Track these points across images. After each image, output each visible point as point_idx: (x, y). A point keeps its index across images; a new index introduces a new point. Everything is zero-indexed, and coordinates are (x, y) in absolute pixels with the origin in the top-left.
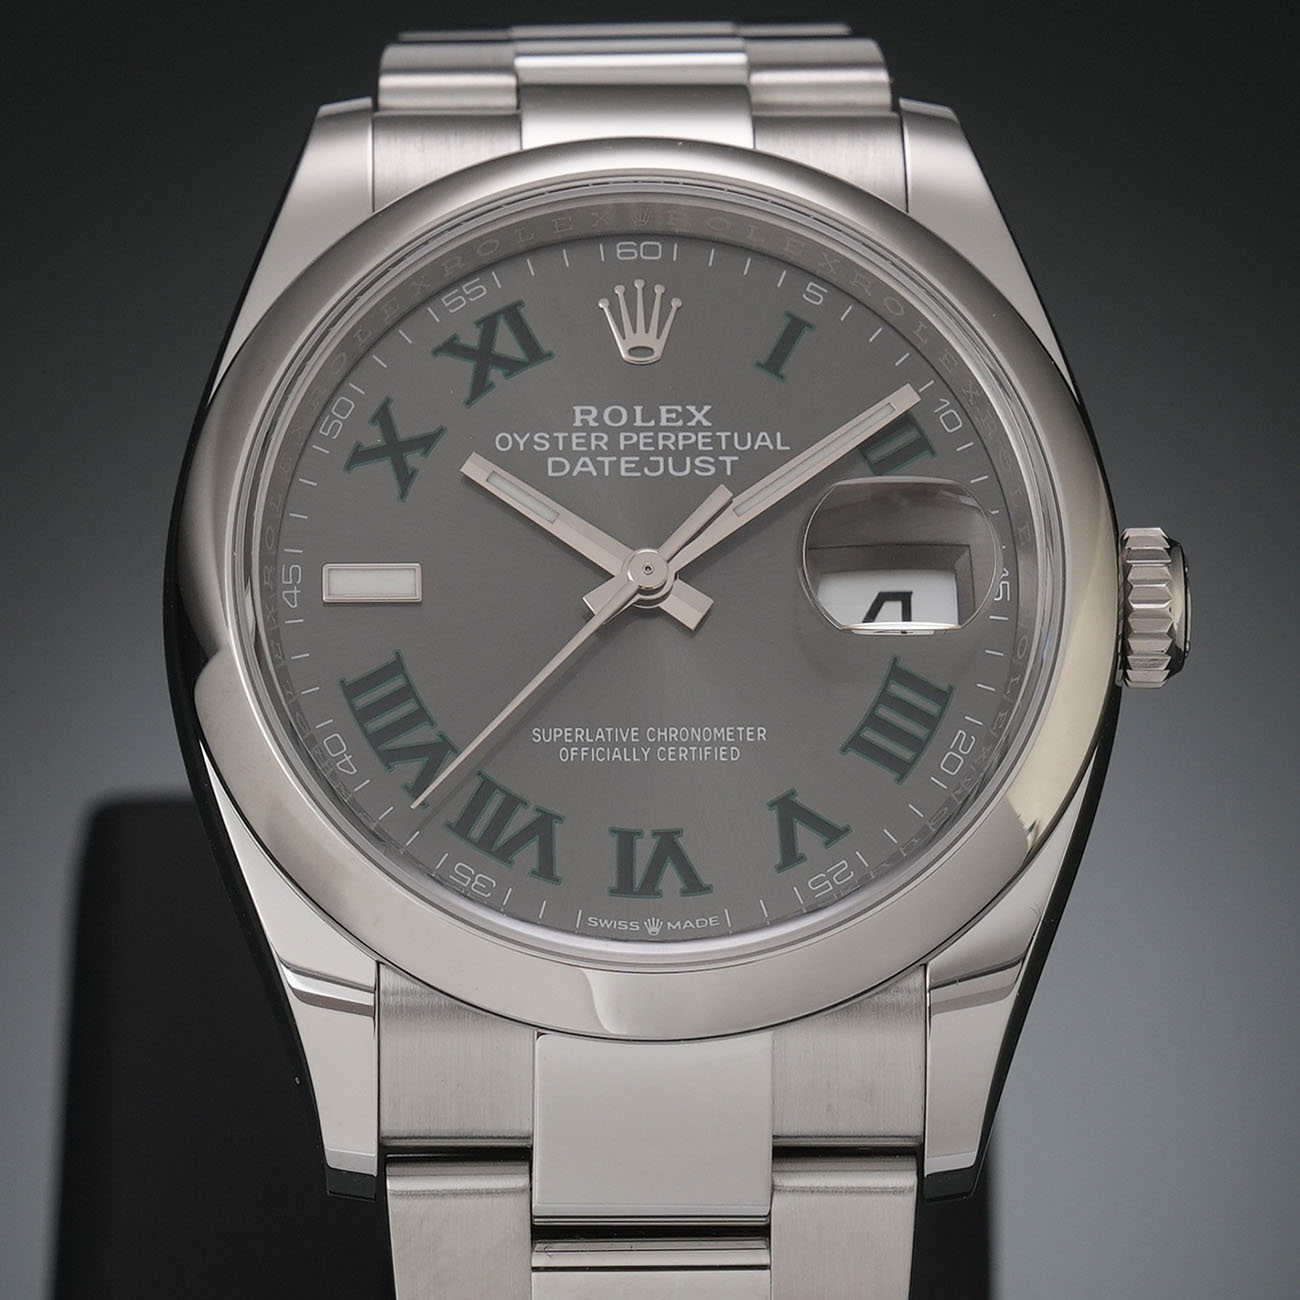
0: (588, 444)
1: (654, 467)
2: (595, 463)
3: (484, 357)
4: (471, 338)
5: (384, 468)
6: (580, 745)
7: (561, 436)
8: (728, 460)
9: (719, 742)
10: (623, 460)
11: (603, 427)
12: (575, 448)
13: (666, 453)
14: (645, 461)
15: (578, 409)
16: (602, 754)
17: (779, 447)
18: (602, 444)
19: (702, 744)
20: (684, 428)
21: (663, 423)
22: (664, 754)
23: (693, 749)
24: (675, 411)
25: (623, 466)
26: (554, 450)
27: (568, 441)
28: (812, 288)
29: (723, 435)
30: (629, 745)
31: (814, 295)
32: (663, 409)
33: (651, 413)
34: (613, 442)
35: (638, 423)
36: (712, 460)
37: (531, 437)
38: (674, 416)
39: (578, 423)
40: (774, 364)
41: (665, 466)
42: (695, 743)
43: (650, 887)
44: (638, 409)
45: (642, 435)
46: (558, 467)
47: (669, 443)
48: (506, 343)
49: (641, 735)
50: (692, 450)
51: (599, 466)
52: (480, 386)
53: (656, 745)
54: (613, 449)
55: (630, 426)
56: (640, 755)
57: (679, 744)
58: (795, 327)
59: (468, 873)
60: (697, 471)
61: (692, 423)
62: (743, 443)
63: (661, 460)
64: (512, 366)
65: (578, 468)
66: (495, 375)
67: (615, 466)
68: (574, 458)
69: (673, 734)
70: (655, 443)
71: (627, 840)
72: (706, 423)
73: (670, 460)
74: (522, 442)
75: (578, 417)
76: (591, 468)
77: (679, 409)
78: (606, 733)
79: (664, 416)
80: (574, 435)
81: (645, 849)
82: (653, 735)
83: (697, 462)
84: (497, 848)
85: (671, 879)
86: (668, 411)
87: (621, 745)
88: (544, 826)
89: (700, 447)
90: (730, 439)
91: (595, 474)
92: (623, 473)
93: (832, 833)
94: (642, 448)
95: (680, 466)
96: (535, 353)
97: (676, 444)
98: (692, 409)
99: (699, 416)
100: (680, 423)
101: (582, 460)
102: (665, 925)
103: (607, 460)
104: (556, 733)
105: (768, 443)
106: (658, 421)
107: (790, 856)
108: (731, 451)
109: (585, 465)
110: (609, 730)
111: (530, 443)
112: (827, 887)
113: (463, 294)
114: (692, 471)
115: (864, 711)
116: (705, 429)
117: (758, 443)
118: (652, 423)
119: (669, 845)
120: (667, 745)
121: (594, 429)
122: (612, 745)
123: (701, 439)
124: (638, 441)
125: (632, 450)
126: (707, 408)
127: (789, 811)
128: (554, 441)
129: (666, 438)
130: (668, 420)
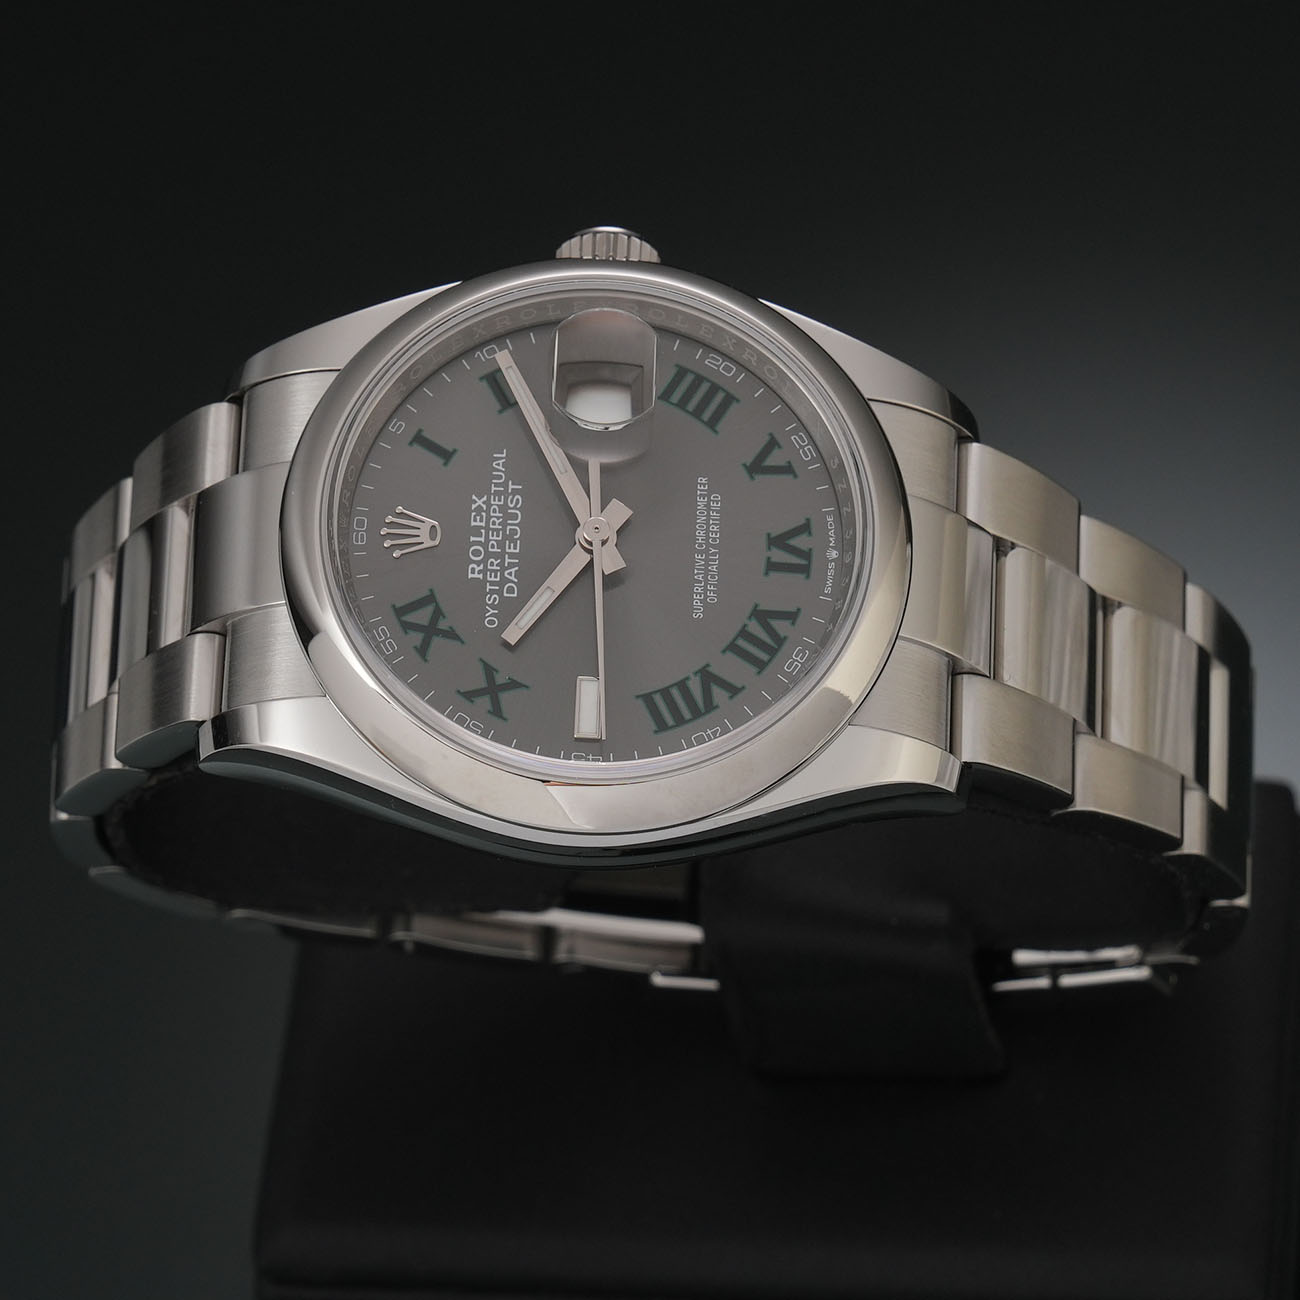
0: (496, 571)
1: (514, 532)
2: (507, 569)
3: (430, 631)
4: (417, 638)
5: (505, 697)
6: (705, 590)
7: (489, 587)
8: (511, 487)
9: (708, 506)
10: (508, 550)
11: (484, 561)
12: (498, 579)
13: (504, 524)
14: (510, 538)
15: (470, 576)
16: (713, 577)
17: (504, 455)
18: (496, 563)
19: (708, 516)
20: (488, 512)
21: (483, 524)
22: (714, 539)
23: (711, 522)
24: (475, 516)
25: (512, 550)
26: (500, 593)
27: (492, 583)
28: (393, 428)
29: (493, 489)
30: (707, 560)
31: (398, 427)
32: (473, 524)
33: (477, 531)
34: (496, 556)
35: (482, 539)
36: (511, 497)
37: (488, 605)
38: (478, 518)
39: (481, 576)
40: (446, 455)
41: (513, 525)
42: (708, 520)
43: (807, 555)
44: (472, 539)
45: (491, 538)
46: (511, 590)
47: (498, 522)
48: (422, 616)
49: (700, 552)
50: (503, 508)
51: (511, 565)
52: (451, 634)
53: (708, 544)
54: (501, 556)
55: (485, 545)
56: (714, 554)
57: (707, 531)
58: (419, 439)
59: (792, 663)
60: (518, 506)
61: (484, 507)
62: (500, 477)
63: (509, 527)
64: (438, 614)
65: (513, 578)
66: (443, 625)
67: (512, 556)
68: (504, 580)
69: (700, 534)
70: (498, 530)
71: (772, 567)
72: (485, 498)
73: (510, 522)
74: (492, 611)
75: (476, 575)
76: (513, 570)
77: (473, 514)
78: (698, 574)
79: (478, 524)
80: (489, 579)
81: (779, 556)
82: (700, 545)
83: (512, 506)
84: (775, 645)
85: (799, 542)
86: (475, 520)
87: (707, 565)
88: (762, 616)
89: (502, 503)
90: (496, 485)
91: (517, 568)
92: (517, 551)
93: (772, 444)
94: (500, 538)
95: (515, 517)
96: (430, 598)
97: (498, 518)
98: (474, 507)
99: (480, 502)
100: (484, 514)
101: (506, 575)
102: (832, 547)
103: (507, 560)
104: (697, 603)
105: (501, 462)
106: (481, 527)
107: (788, 470)
108: (505, 485)
109: (510, 574)
110: (696, 571)
111: (493, 606)
112: (809, 449)
113: (384, 641)
114: (517, 509)
115: (690, 418)
116: (489, 499)
117: (500, 468)
118: (483, 531)
119: (778, 541)
120: (708, 537)
121: (485, 566)
122: (707, 571)
123: (495, 503)
124: (496, 541)
125: (501, 545)
126: (474, 497)
127: (756, 468)
128: (492, 592)
129: (494, 523)
130: (481, 521)
